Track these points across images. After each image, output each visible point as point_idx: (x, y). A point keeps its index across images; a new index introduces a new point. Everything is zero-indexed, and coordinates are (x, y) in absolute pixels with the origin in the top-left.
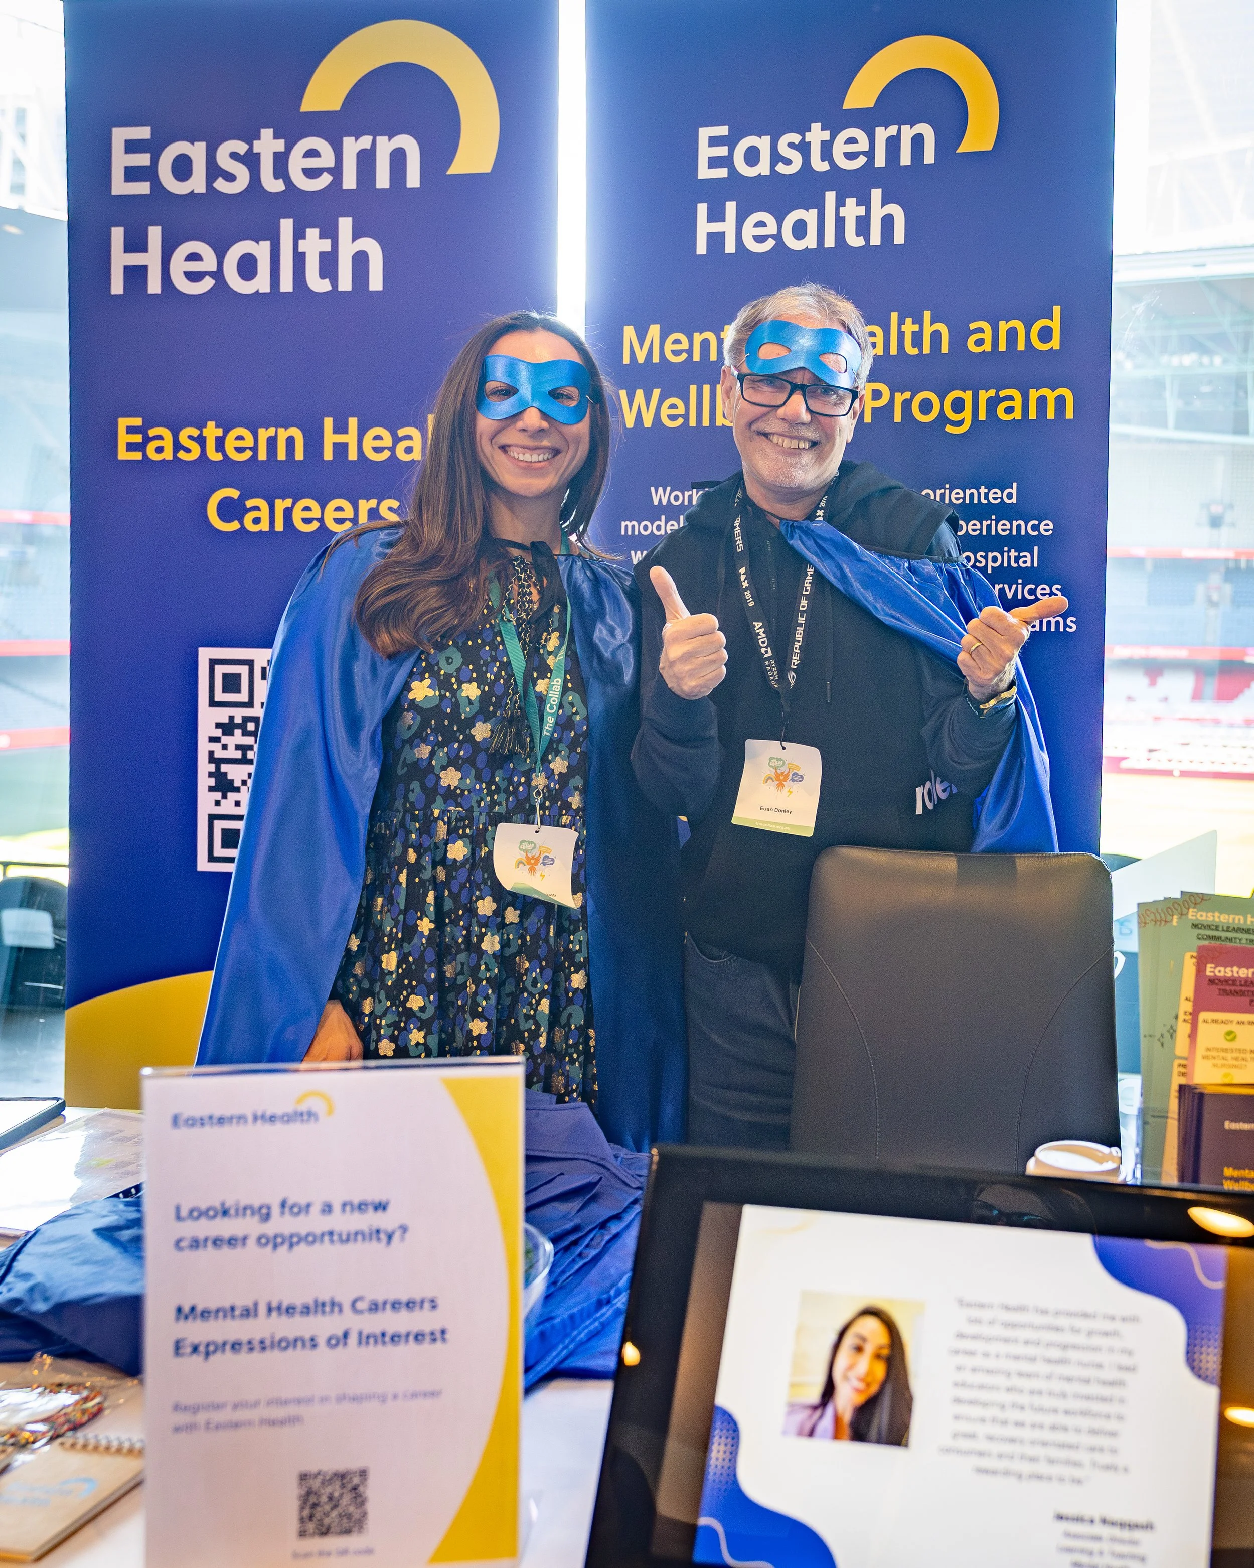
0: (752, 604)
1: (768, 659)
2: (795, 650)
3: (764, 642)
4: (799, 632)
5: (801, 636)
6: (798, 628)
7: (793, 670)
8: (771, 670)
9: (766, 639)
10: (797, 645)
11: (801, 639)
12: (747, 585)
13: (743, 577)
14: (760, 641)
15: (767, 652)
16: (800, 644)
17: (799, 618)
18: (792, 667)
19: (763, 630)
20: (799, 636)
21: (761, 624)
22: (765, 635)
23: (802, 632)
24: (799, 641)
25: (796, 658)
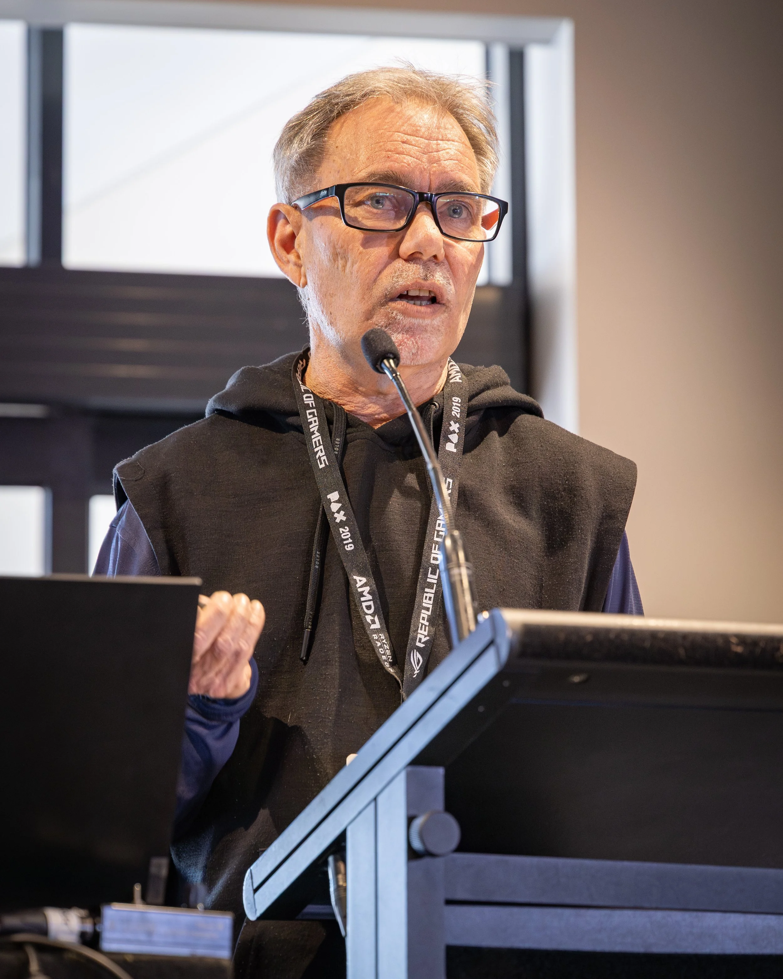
0: (350, 548)
1: (377, 631)
2: (421, 621)
3: (369, 607)
4: (428, 595)
5: (431, 602)
6: (427, 590)
7: (419, 649)
8: (381, 647)
9: (371, 603)
10: (425, 614)
11: (430, 606)
12: (344, 519)
13: (335, 507)
14: (364, 604)
15: (373, 622)
16: (429, 613)
17: (429, 576)
18: (418, 644)
19: (367, 589)
20: (427, 601)
21: (364, 580)
22: (370, 597)
23: (432, 596)
24: (428, 609)
25: (422, 632)
